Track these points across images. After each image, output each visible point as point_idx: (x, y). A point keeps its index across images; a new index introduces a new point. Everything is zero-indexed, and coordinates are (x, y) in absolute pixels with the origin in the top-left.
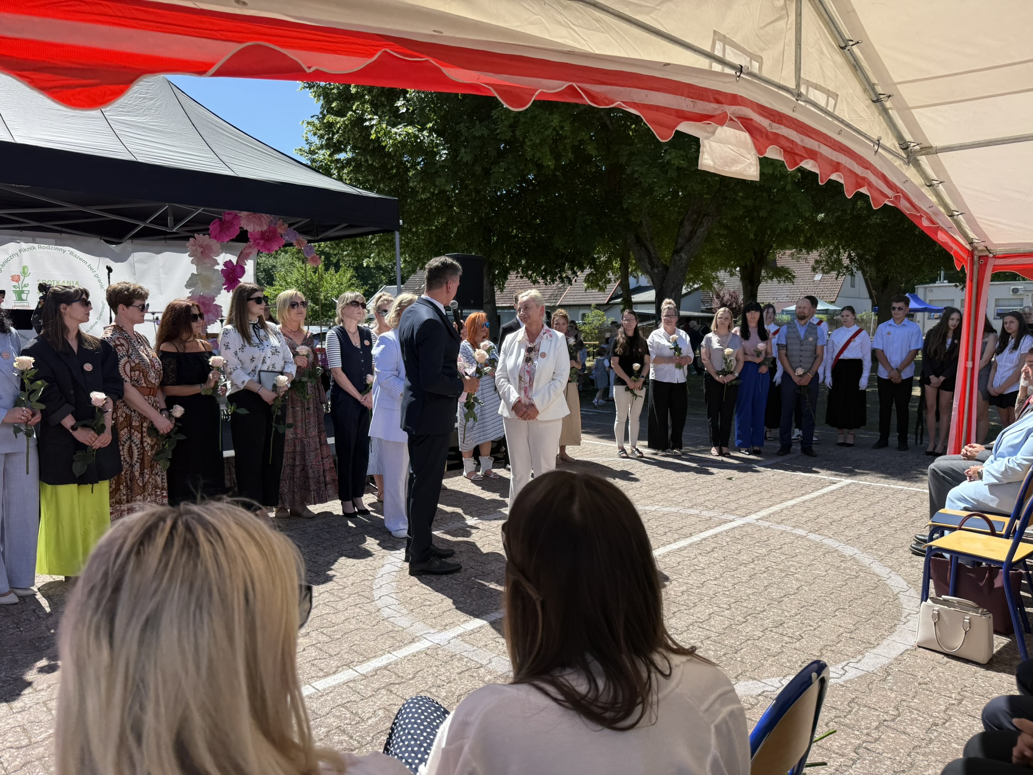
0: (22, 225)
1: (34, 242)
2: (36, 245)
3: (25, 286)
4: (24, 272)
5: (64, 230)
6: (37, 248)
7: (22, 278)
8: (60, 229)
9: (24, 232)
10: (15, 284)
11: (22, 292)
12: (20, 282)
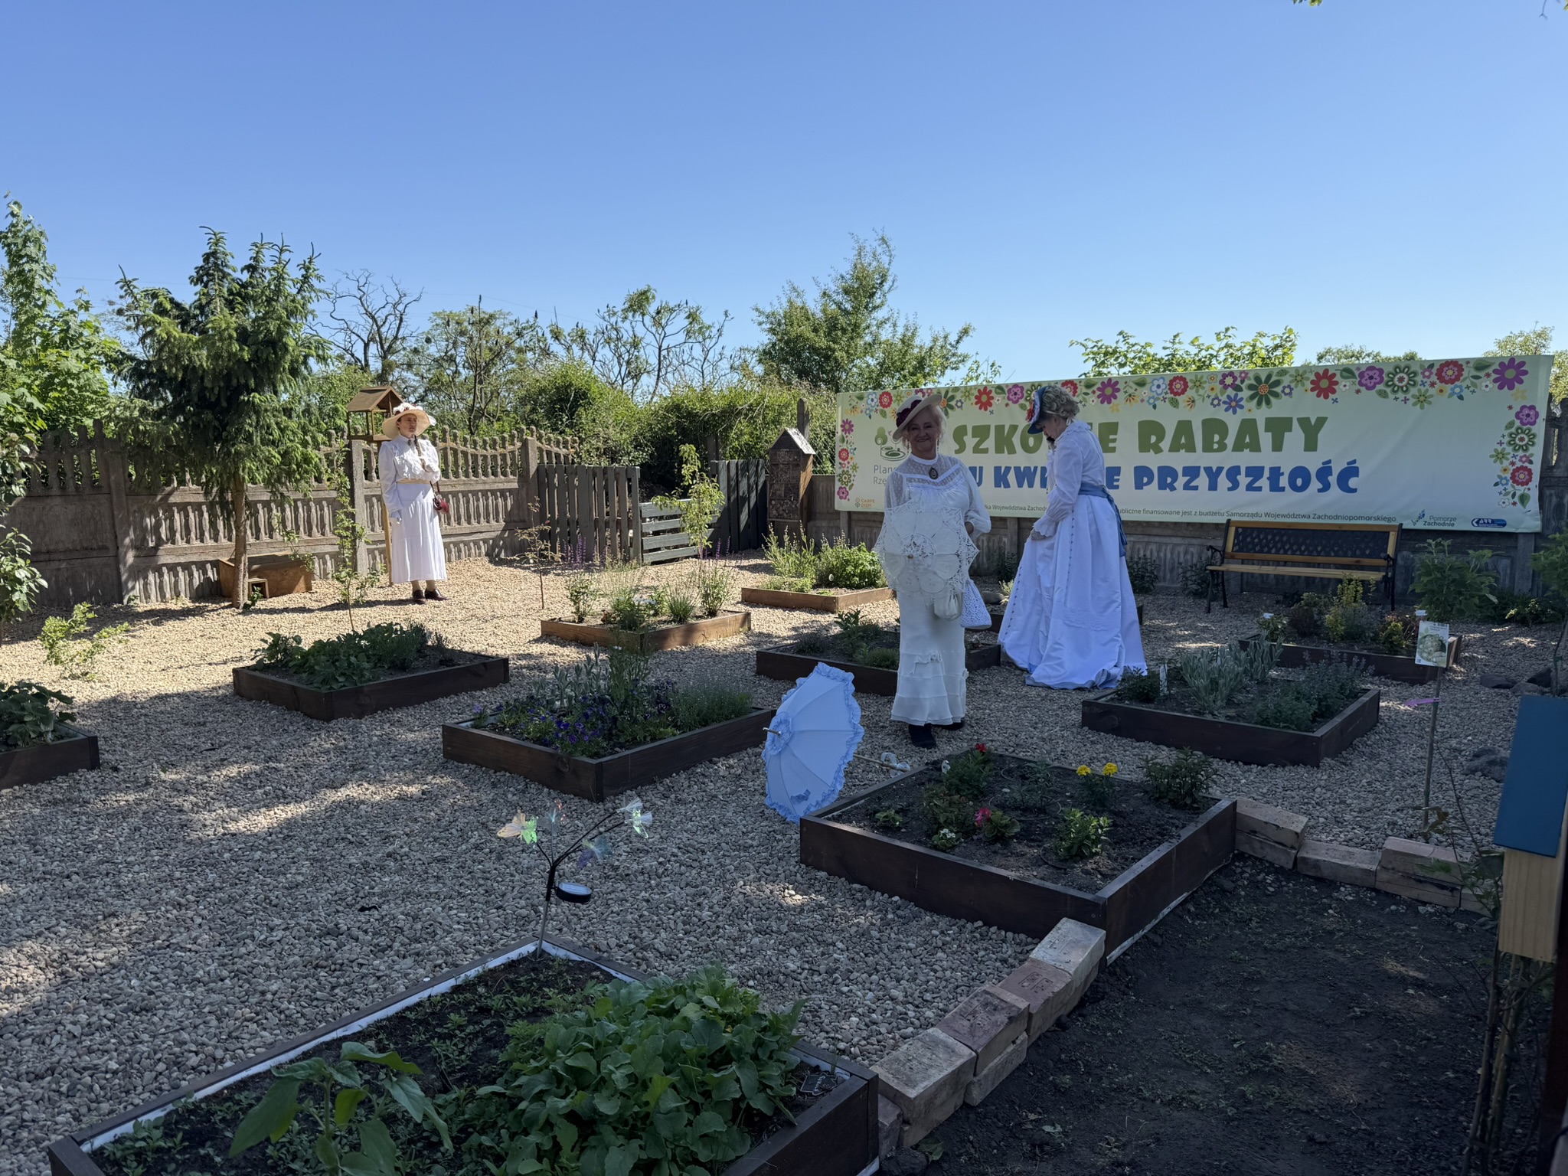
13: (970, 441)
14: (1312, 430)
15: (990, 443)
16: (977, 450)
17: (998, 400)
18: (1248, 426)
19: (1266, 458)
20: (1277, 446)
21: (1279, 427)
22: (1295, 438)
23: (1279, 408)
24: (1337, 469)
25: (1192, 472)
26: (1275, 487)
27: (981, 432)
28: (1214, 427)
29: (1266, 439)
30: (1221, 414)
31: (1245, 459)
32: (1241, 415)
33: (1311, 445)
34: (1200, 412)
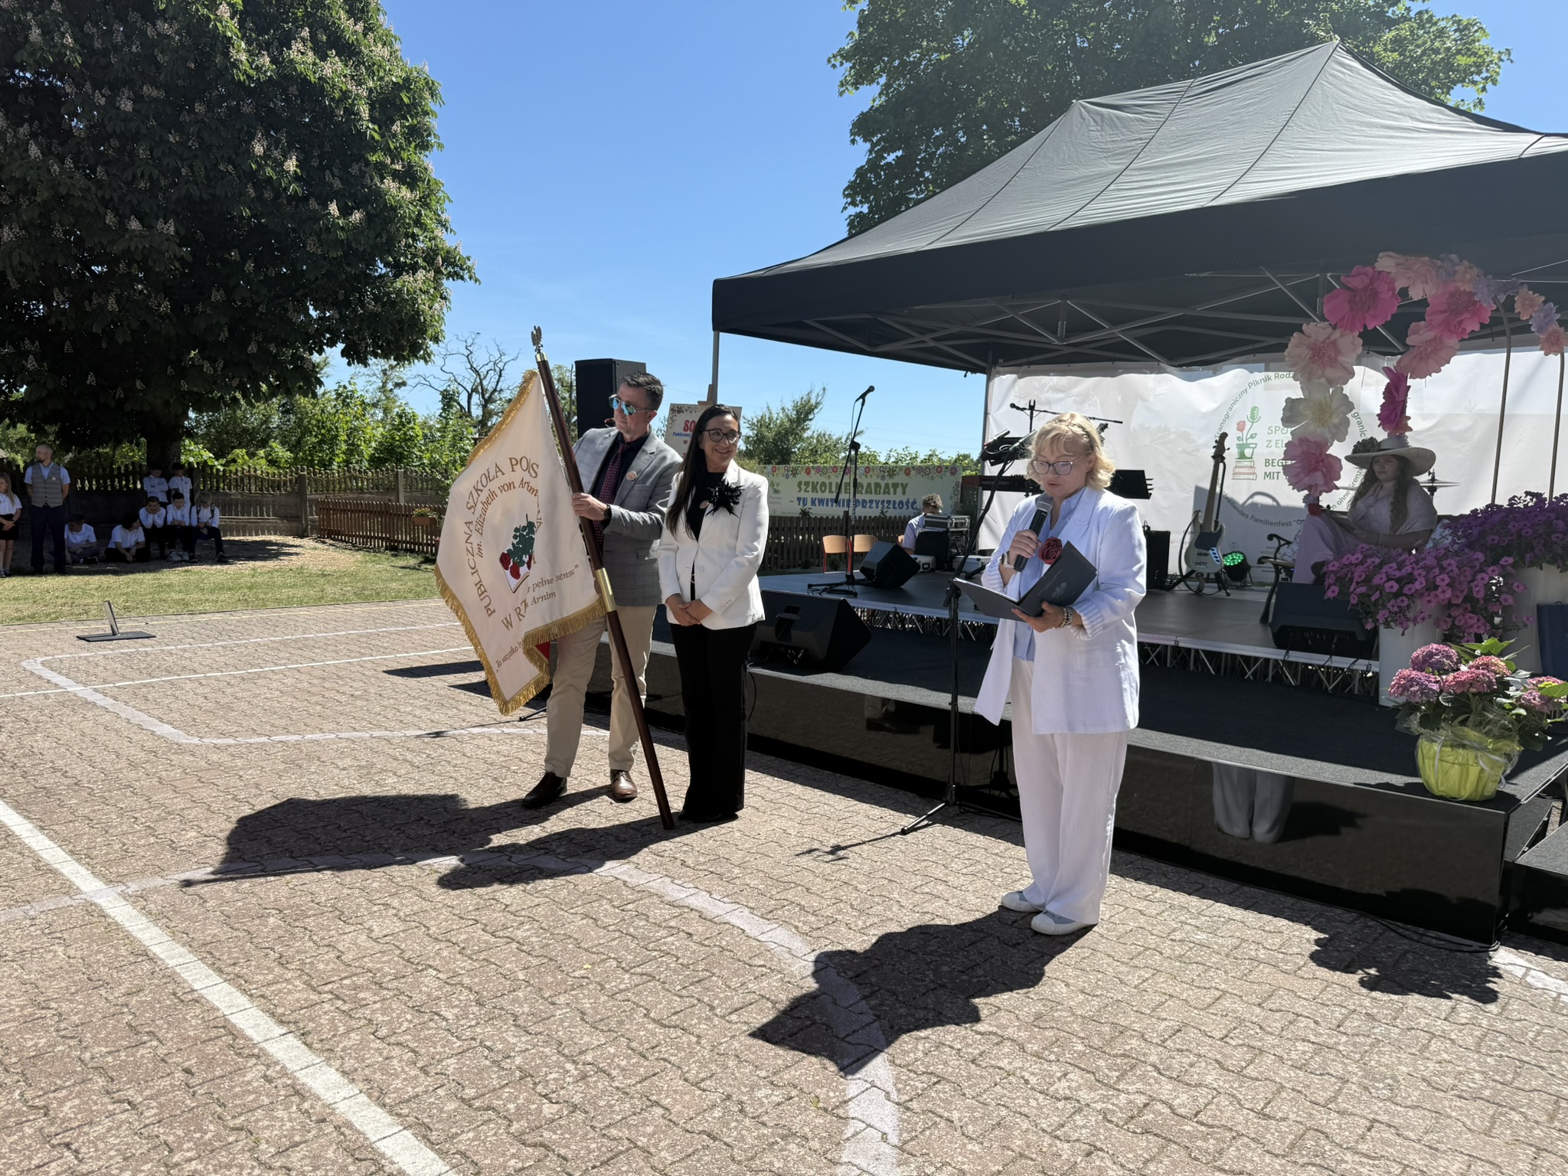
0: (1257, 346)
1: (1267, 370)
2: (1271, 374)
3: (1252, 437)
4: (1253, 417)
6: (1273, 377)
7: (1248, 425)
9: (1258, 356)
10: (1240, 434)
11: (1247, 446)
12: (1245, 432)
13: (803, 487)
14: (904, 487)
15: (810, 489)
16: (805, 491)
17: (813, 472)
18: (887, 485)
19: (891, 497)
20: (895, 493)
21: (895, 486)
22: (900, 490)
23: (896, 479)
24: (911, 501)
25: (871, 501)
26: (894, 508)
27: (806, 484)
28: (877, 485)
29: (892, 490)
30: (879, 480)
31: (886, 497)
32: (885, 481)
33: (904, 493)
34: (874, 480)
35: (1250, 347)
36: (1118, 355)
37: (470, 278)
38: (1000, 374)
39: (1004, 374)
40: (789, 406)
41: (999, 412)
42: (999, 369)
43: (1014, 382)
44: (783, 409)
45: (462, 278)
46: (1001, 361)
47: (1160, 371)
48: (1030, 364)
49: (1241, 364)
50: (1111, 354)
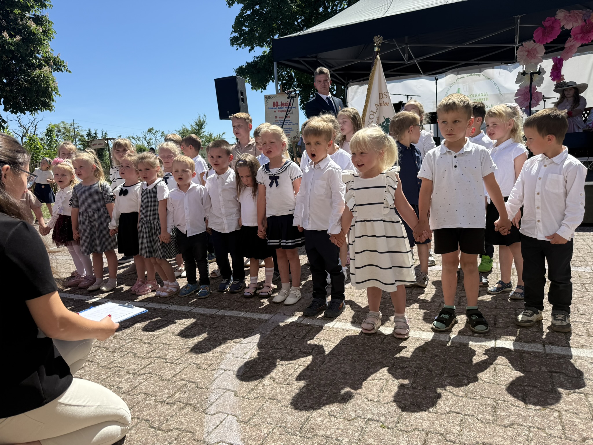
0: (458, 65)
1: (463, 73)
2: (464, 75)
5: (480, 62)
6: (465, 76)
8: (478, 62)
35: (456, 66)
36: (401, 73)
37: (67, 71)
38: (350, 86)
39: (353, 85)
40: (193, 124)
41: (352, 102)
42: (351, 84)
43: (358, 88)
44: (191, 126)
45: (61, 71)
46: (351, 80)
47: (420, 78)
48: (364, 80)
49: (452, 73)
50: (399, 73)
